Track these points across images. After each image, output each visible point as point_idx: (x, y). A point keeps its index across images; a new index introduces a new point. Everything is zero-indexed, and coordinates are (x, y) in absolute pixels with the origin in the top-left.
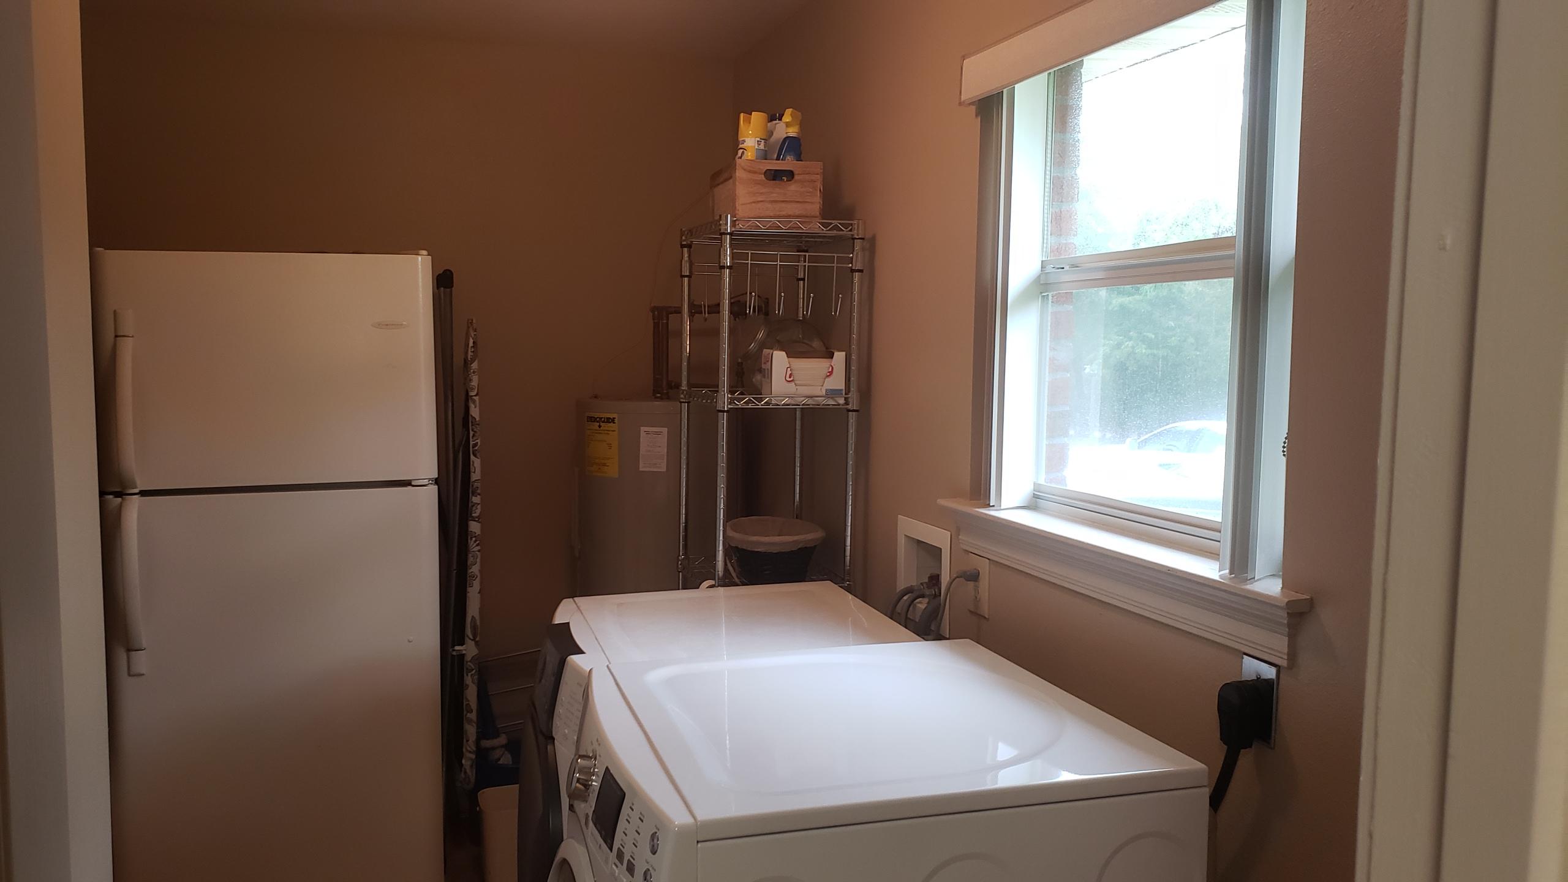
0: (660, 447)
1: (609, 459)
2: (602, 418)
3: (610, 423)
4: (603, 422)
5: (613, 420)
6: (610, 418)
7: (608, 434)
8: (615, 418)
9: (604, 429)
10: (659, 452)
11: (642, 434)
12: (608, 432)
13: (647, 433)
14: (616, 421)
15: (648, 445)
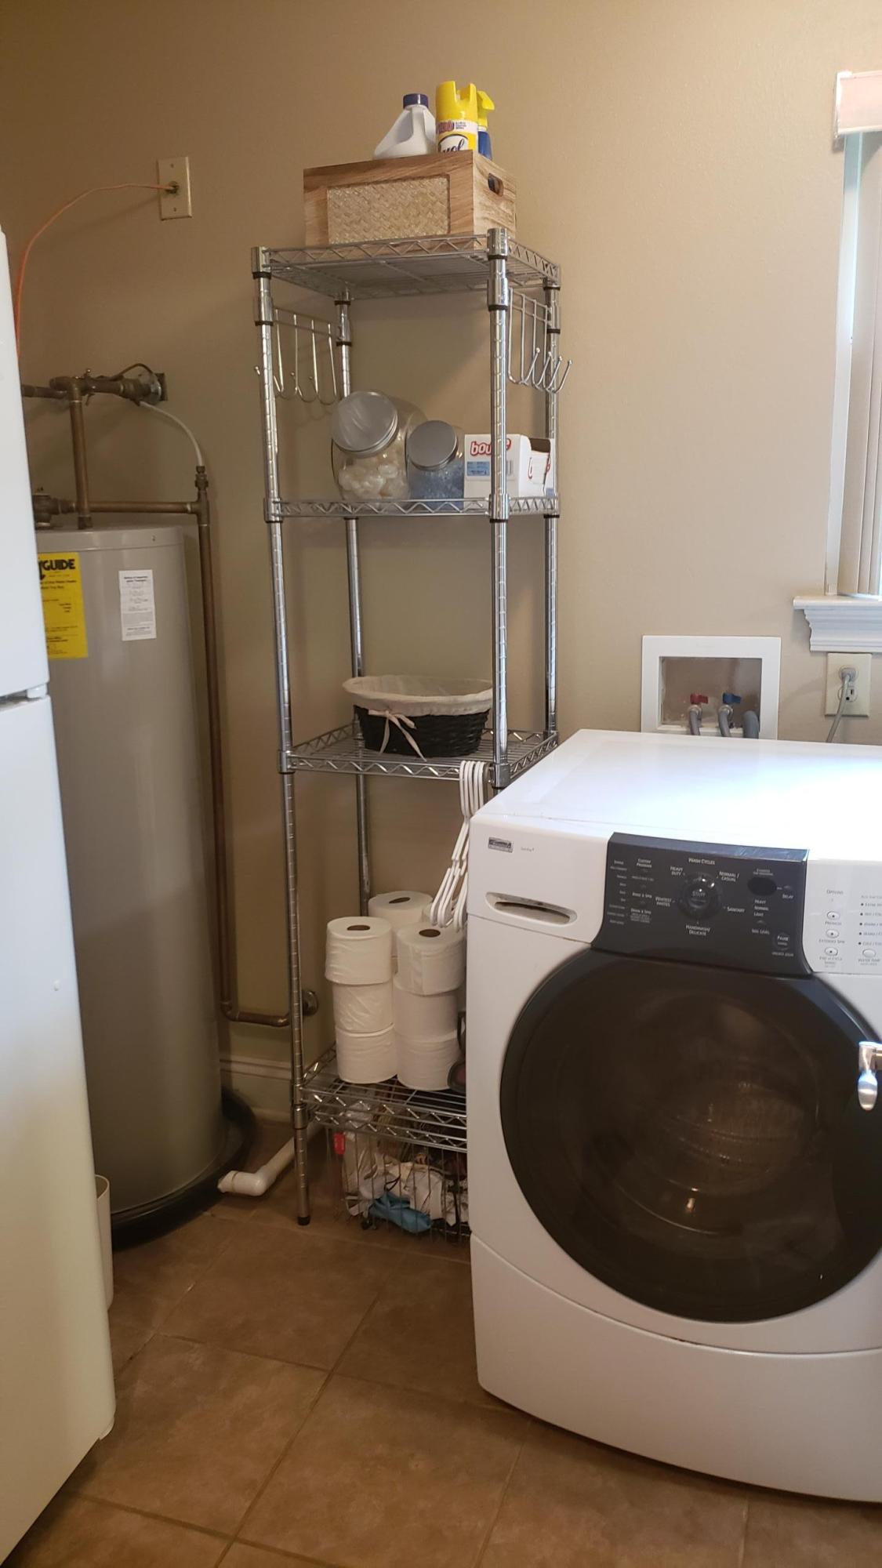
0: (146, 600)
1: (65, 628)
2: (46, 562)
3: (63, 568)
4: (48, 569)
5: (70, 564)
6: (64, 561)
7: (62, 587)
8: (73, 560)
9: (52, 579)
10: (146, 609)
11: (122, 582)
12: (61, 585)
13: (129, 580)
14: (76, 564)
15: (131, 600)
